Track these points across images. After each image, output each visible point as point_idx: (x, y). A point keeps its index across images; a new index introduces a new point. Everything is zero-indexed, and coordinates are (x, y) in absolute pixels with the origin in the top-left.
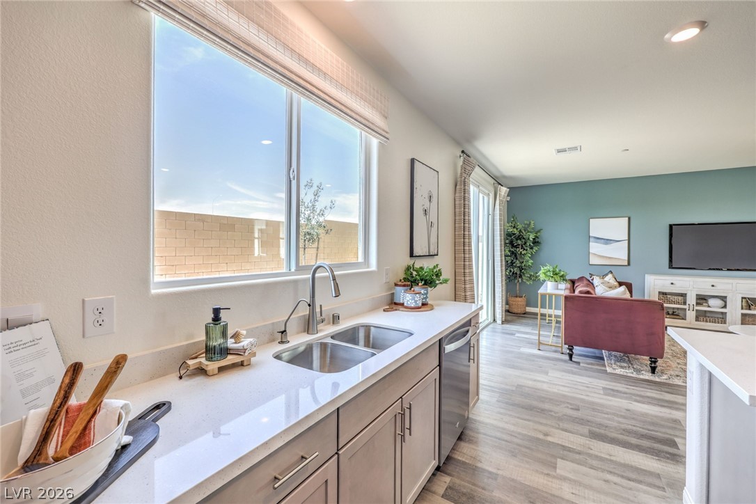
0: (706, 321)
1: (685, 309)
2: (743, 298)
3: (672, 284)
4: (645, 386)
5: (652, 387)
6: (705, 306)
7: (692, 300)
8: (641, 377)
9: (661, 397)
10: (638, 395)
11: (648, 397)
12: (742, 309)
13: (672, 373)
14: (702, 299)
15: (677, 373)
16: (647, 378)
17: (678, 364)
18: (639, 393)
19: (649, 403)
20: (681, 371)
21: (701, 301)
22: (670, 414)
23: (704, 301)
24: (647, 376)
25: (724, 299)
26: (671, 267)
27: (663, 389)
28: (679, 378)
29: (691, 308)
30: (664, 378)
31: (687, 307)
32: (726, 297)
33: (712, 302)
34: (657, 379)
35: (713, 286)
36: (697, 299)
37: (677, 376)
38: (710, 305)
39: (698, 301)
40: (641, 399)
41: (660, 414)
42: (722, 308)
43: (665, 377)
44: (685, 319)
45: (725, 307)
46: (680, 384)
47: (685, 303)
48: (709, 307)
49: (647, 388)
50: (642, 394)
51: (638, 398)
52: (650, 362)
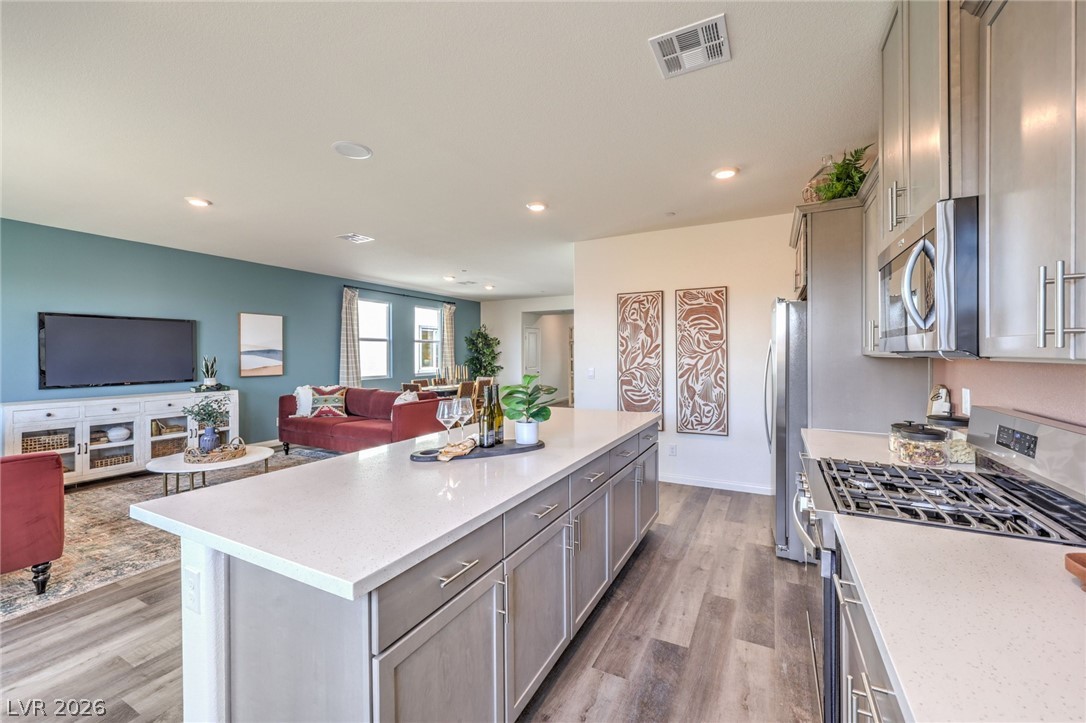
0: (107, 465)
1: (73, 454)
2: (152, 421)
3: (49, 415)
4: (32, 629)
5: (49, 623)
6: (103, 442)
7: (82, 437)
8: (19, 613)
9: (72, 632)
10: (23, 660)
11: (48, 649)
12: (152, 435)
13: (77, 573)
14: (98, 432)
15: (85, 570)
16: (31, 609)
17: (81, 551)
18: (23, 653)
19: (54, 661)
20: (90, 564)
21: (98, 435)
22: (100, 655)
23: (102, 434)
24: (33, 603)
25: (129, 425)
26: (43, 385)
27: (68, 615)
28: (91, 577)
29: (83, 450)
30: (65, 592)
31: (75, 449)
32: (132, 423)
33: (113, 434)
34: (53, 601)
35: (115, 409)
36: (91, 433)
37: (87, 575)
38: (111, 438)
39: (94, 436)
40: (33, 663)
41: (83, 669)
42: (127, 439)
43: (67, 588)
44: (73, 470)
45: (131, 437)
46: (96, 587)
47: (72, 444)
48: (109, 441)
49: (38, 632)
50: (32, 649)
51: (24, 667)
52: (33, 575)
